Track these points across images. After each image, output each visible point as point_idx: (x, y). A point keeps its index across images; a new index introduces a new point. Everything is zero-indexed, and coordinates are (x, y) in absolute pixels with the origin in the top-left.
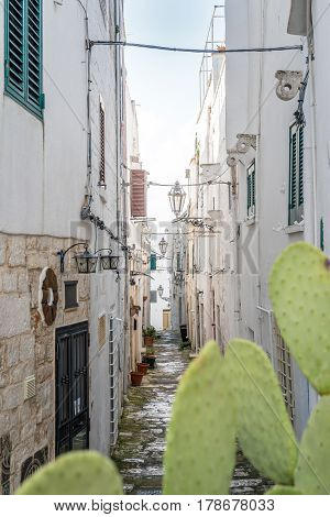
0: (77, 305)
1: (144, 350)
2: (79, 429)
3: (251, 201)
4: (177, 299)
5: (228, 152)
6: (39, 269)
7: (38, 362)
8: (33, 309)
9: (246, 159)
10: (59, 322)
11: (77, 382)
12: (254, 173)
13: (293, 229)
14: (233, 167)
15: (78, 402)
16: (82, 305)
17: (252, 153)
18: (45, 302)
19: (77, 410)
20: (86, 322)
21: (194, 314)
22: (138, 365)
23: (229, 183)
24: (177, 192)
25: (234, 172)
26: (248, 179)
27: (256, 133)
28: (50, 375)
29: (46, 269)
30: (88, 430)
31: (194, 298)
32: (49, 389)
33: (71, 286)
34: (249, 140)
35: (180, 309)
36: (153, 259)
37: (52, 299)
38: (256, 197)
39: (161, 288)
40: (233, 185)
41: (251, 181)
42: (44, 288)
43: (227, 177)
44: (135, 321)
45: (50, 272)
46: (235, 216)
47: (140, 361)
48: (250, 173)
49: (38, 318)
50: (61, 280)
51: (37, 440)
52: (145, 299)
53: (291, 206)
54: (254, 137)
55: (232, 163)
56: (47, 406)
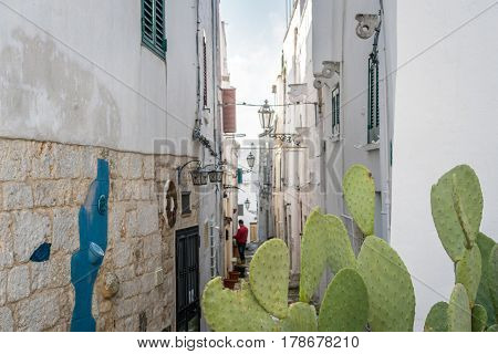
0: (190, 212)
1: (235, 259)
2: (193, 314)
3: (336, 121)
4: (264, 211)
5: (315, 76)
6: (164, 182)
7: (165, 257)
8: (160, 214)
9: (331, 82)
10: (178, 226)
11: (191, 276)
12: (338, 95)
13: (372, 147)
14: (319, 89)
15: (191, 293)
16: (194, 212)
17: (336, 78)
18: (168, 208)
19: (191, 300)
20: (197, 227)
21: (283, 226)
22: (230, 273)
23: (315, 104)
24: (266, 110)
25: (320, 94)
26: (333, 99)
27: (340, 60)
28: (172, 269)
29: (168, 181)
30: (200, 316)
31: (281, 210)
32: (171, 280)
33: (186, 196)
34: (334, 66)
35: (267, 222)
36: (239, 173)
37: (173, 206)
38: (340, 117)
39: (247, 202)
40: (319, 105)
41: (335, 102)
42: (168, 197)
43: (314, 98)
44: (227, 232)
45: (171, 184)
46: (321, 135)
47: (231, 270)
48: (335, 95)
49: (163, 221)
50: (179, 190)
51: (164, 319)
52: (235, 211)
53: (370, 127)
54: (338, 64)
55: (318, 85)
56: (170, 293)
